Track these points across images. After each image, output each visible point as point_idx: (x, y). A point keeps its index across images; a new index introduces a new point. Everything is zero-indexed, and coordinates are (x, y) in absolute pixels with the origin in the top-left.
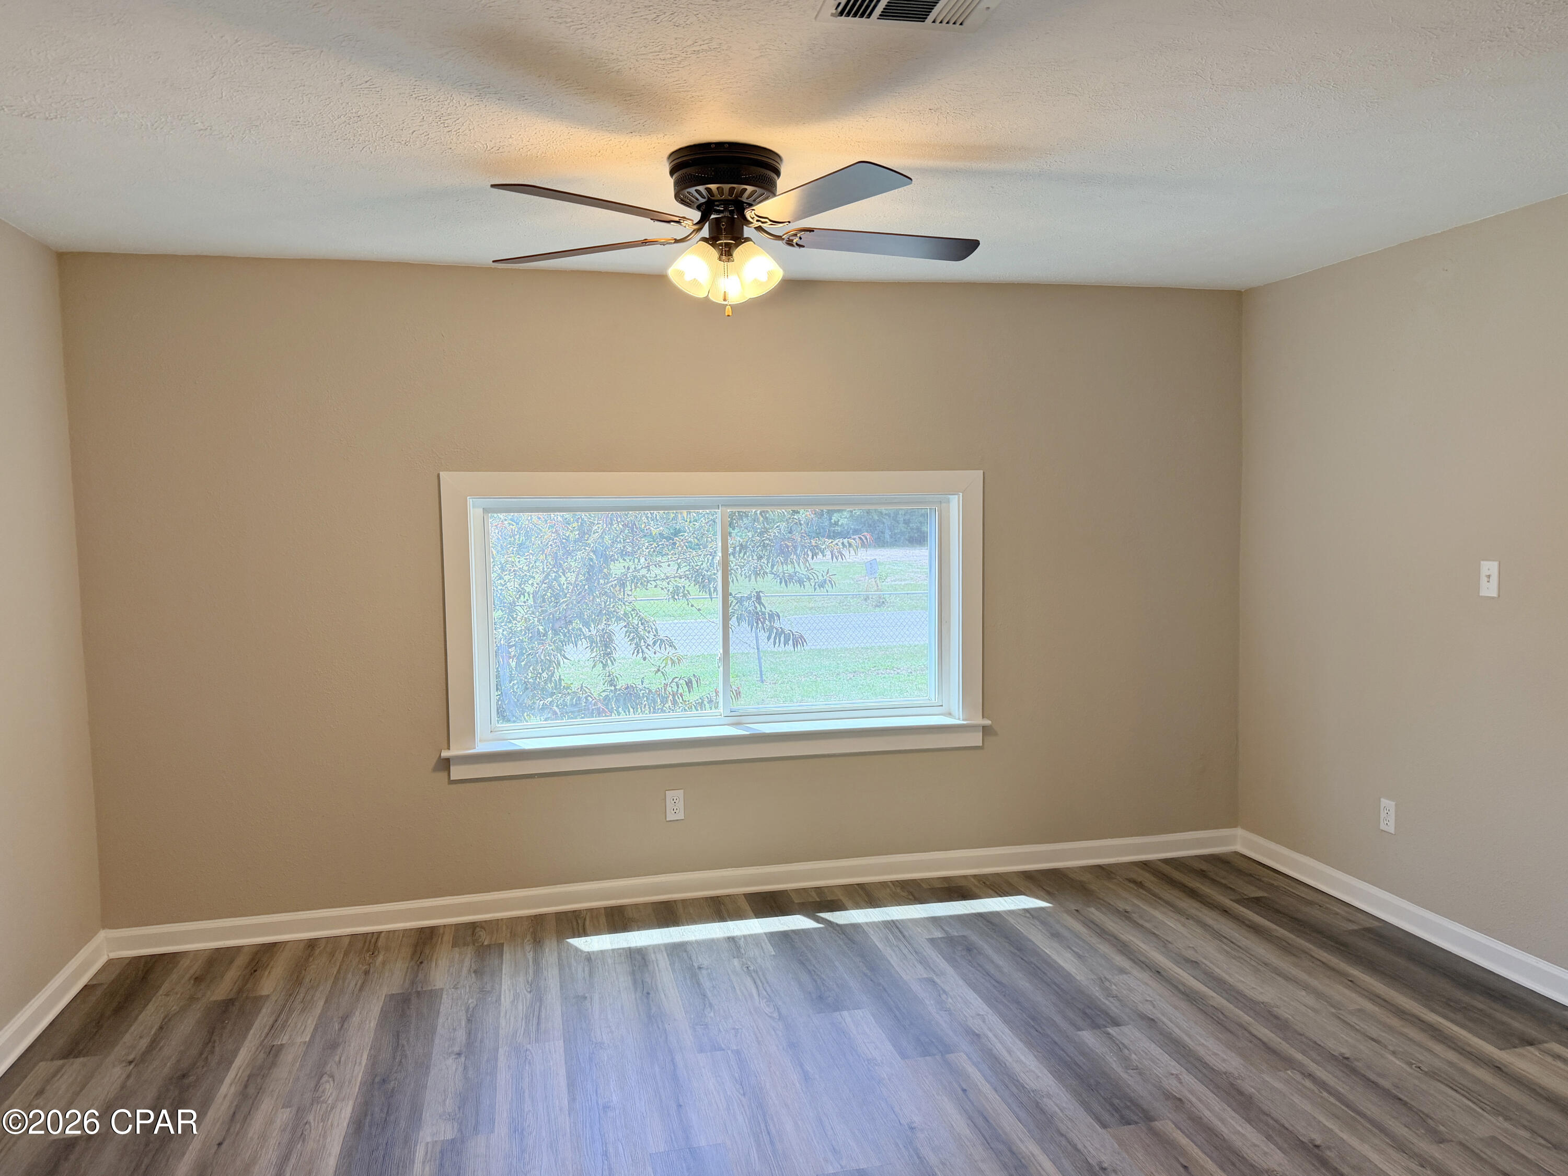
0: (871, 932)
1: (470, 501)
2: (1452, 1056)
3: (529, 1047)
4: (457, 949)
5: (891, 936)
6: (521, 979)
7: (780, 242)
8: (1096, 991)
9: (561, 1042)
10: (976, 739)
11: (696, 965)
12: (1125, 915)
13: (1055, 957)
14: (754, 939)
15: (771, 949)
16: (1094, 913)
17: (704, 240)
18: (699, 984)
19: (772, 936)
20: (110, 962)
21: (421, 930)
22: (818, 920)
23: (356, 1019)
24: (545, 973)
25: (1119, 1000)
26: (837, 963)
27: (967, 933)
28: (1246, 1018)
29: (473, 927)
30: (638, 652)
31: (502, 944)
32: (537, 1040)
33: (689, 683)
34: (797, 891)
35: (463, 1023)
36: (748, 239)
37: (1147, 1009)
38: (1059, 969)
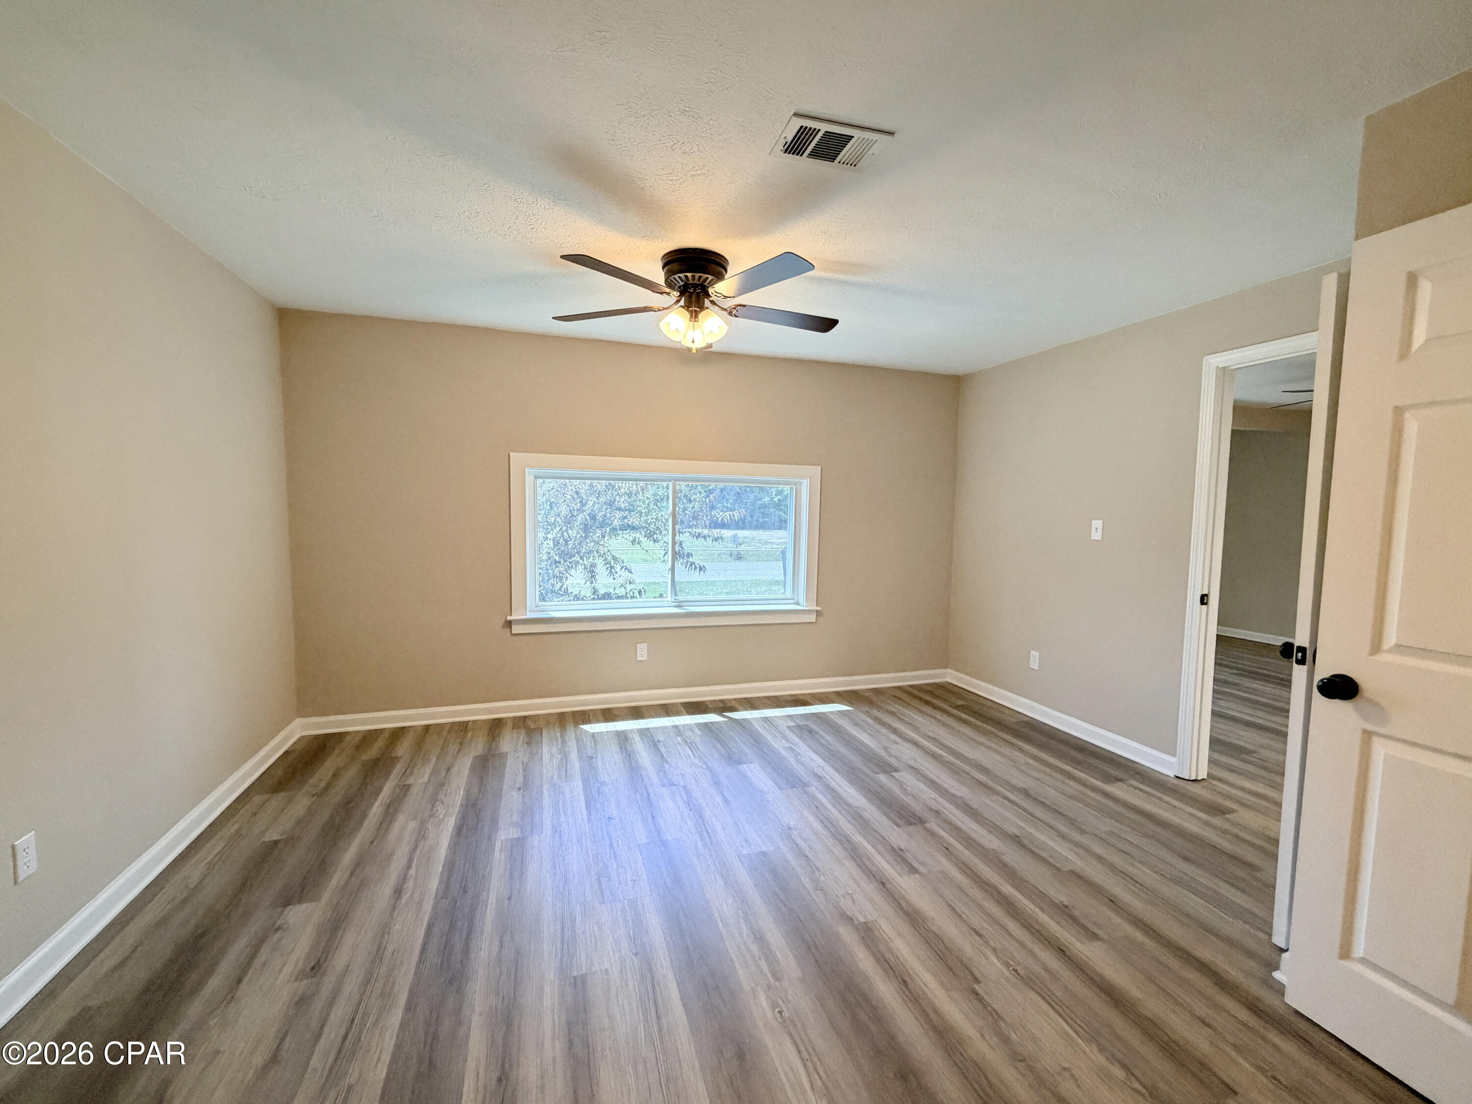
0: (754, 723)
1: (527, 470)
2: (1080, 788)
3: (562, 785)
4: (515, 730)
5: (765, 725)
6: (555, 747)
7: (725, 312)
8: (883, 754)
9: (580, 782)
10: (812, 618)
11: (656, 740)
12: (893, 713)
13: (857, 735)
14: (690, 727)
15: (698, 732)
16: (875, 712)
17: (681, 306)
18: (659, 750)
19: (698, 725)
20: (302, 738)
21: (495, 720)
22: (724, 716)
23: (455, 770)
24: (568, 744)
25: (897, 758)
26: (737, 739)
27: (808, 723)
28: (968, 768)
29: (525, 718)
30: (611, 575)
31: (541, 729)
32: (566, 781)
33: (640, 592)
34: (712, 701)
35: (521, 772)
36: (707, 308)
37: (912, 763)
38: (861, 743)
